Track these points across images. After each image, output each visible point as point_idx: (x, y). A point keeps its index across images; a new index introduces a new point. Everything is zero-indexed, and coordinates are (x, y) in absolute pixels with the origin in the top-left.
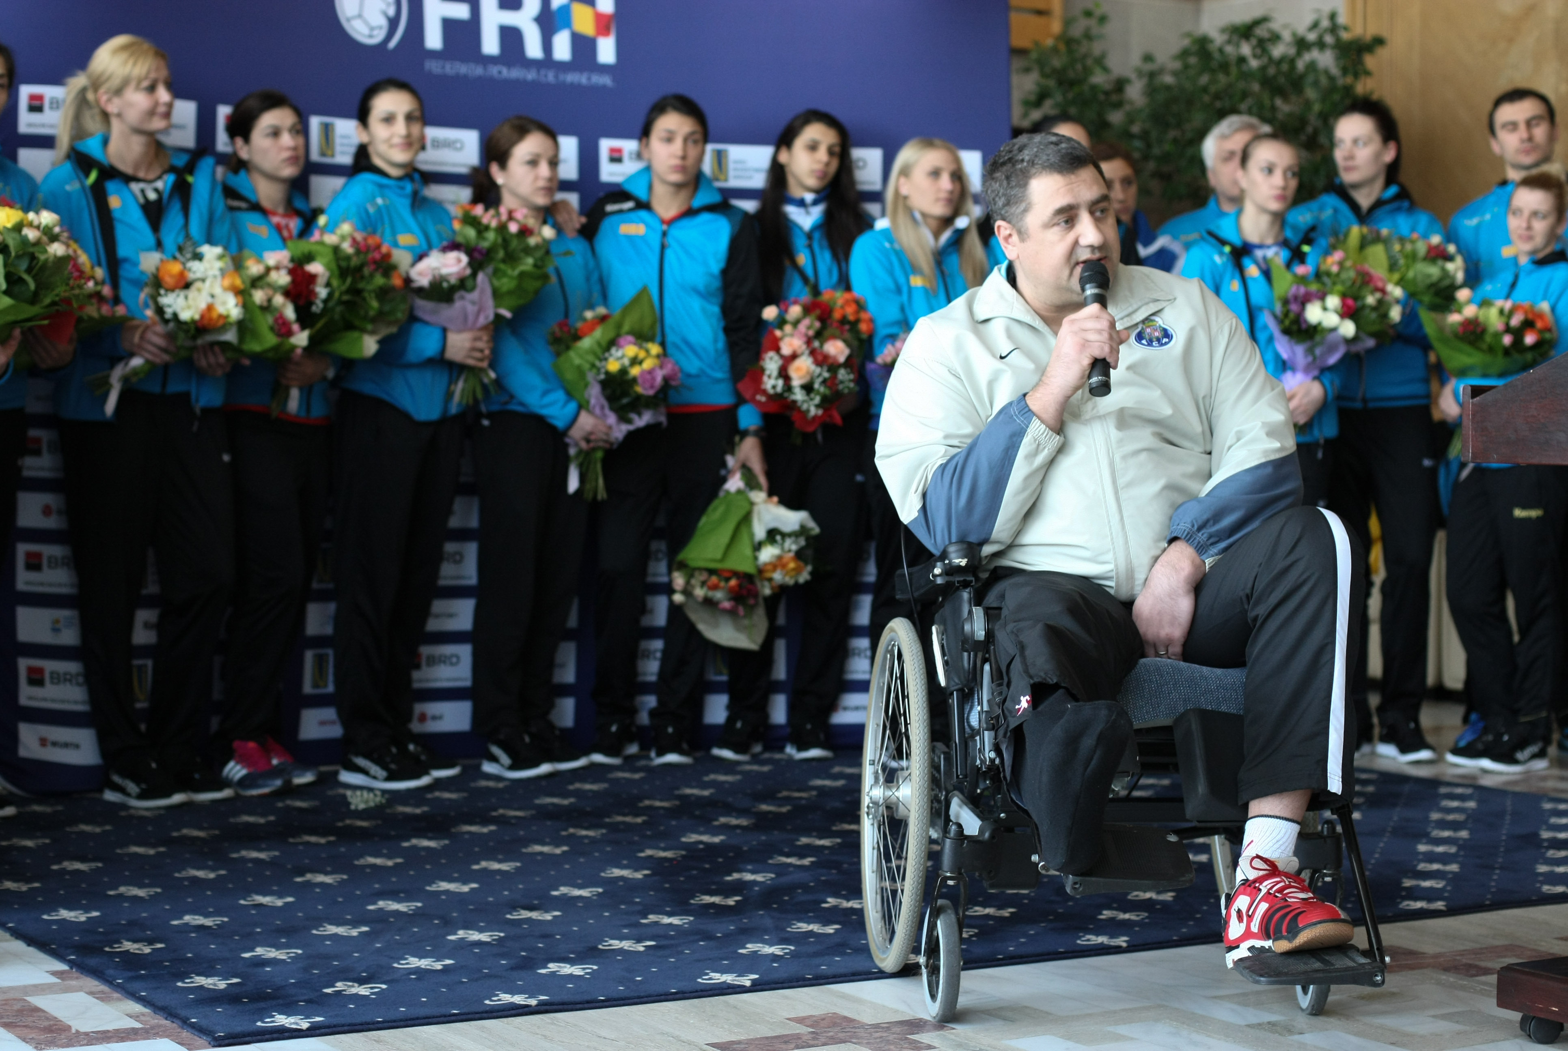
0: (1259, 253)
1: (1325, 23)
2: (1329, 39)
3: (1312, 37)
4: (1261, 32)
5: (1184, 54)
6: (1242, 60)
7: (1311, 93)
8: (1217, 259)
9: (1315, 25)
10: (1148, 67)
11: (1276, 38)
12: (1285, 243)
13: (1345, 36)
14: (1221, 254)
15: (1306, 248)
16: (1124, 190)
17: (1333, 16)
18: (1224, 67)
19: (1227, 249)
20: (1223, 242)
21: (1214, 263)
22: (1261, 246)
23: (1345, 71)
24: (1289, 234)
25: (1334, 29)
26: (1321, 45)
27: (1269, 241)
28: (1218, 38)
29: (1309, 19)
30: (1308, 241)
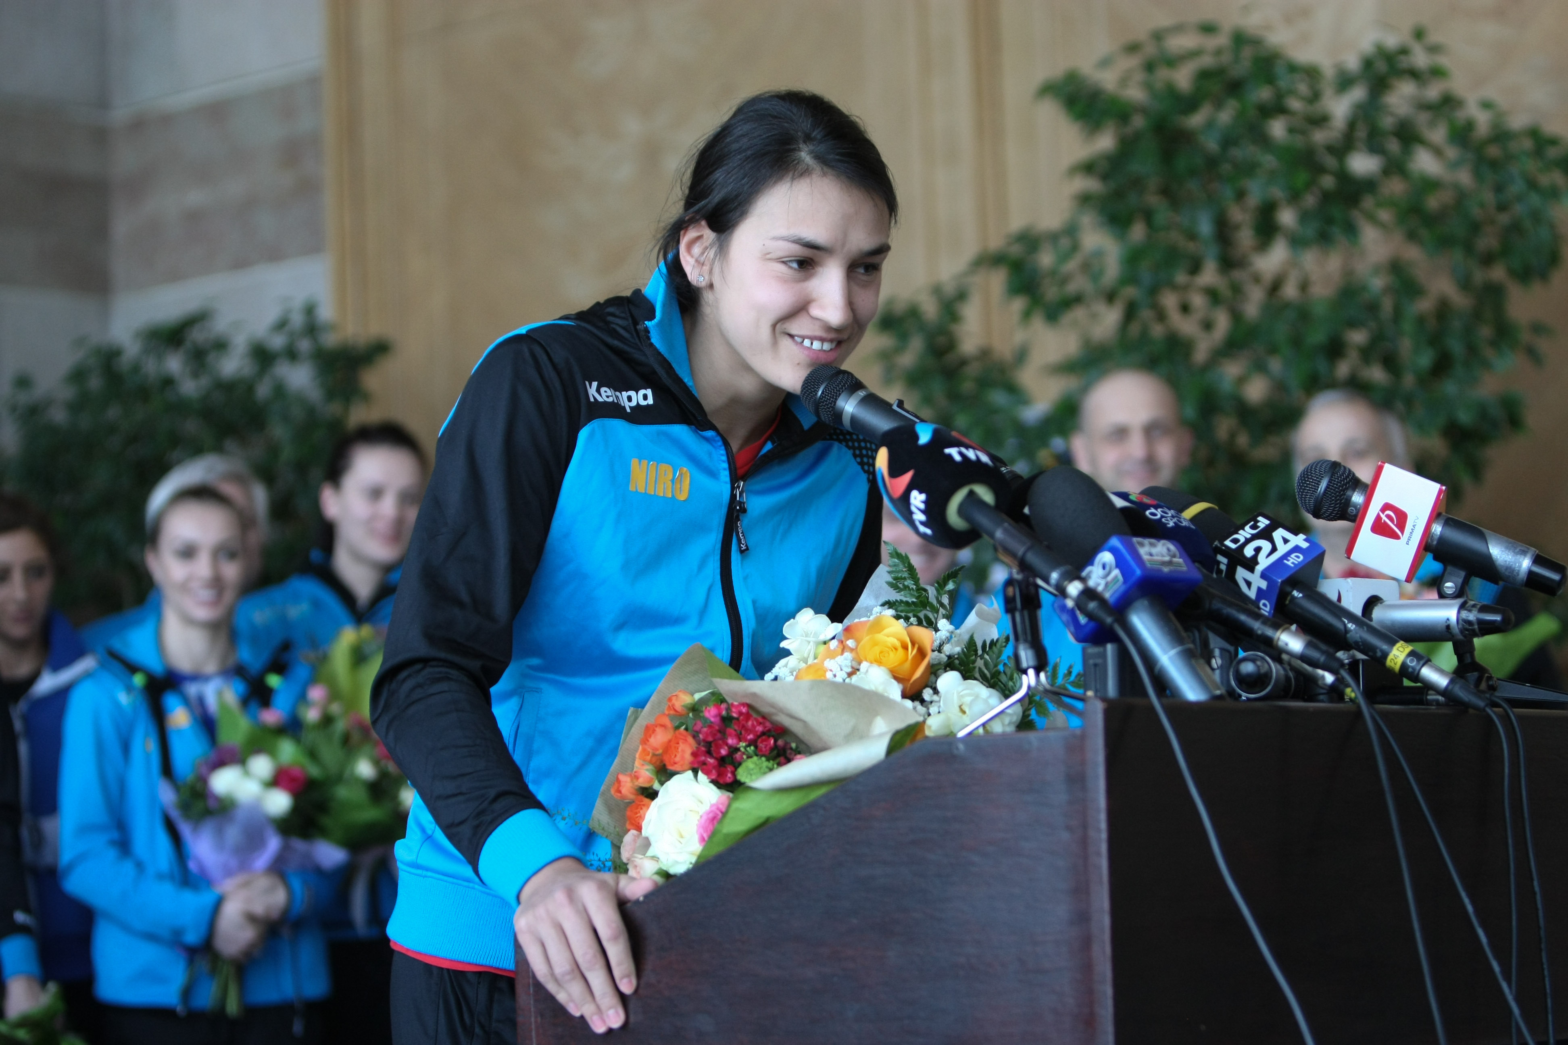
0: (192, 689)
1: (297, 320)
2: (305, 345)
3: (278, 342)
4: (197, 335)
5: (78, 376)
6: (168, 382)
7: (279, 431)
8: (124, 698)
9: (281, 325)
10: (24, 398)
11: (221, 345)
12: (238, 671)
13: (331, 340)
14: (129, 689)
15: (274, 680)
16: (28, 585)
17: (310, 310)
18: (143, 393)
19: (138, 680)
20: (132, 668)
21: (117, 705)
22: (197, 677)
23: (331, 394)
24: (246, 654)
25: (312, 328)
26: (292, 354)
27: (211, 667)
28: (132, 349)
29: (271, 315)
30: (279, 666)
